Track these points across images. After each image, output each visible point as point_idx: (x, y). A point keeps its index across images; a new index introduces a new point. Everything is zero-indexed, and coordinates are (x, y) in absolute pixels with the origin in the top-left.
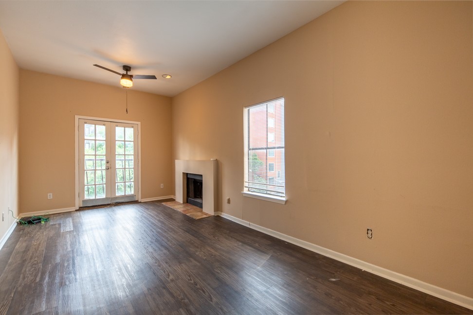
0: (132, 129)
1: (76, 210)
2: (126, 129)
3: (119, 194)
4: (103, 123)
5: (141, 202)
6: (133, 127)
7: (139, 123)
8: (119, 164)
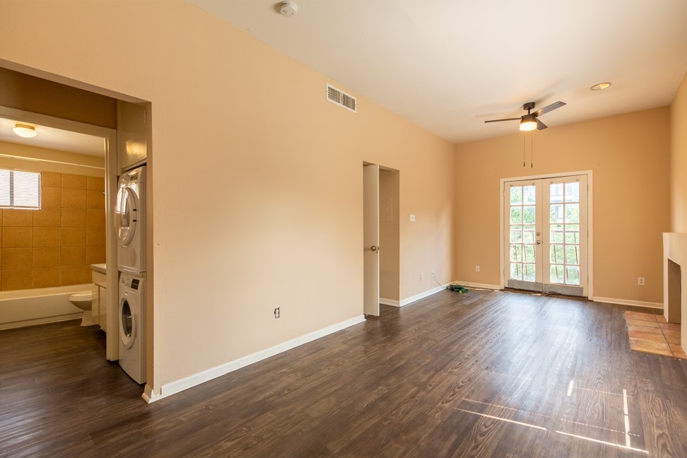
0: (578, 183)
1: (501, 290)
2: (566, 185)
3: (554, 280)
4: (532, 181)
5: (592, 301)
6: (577, 180)
7: (590, 172)
8: (554, 237)
